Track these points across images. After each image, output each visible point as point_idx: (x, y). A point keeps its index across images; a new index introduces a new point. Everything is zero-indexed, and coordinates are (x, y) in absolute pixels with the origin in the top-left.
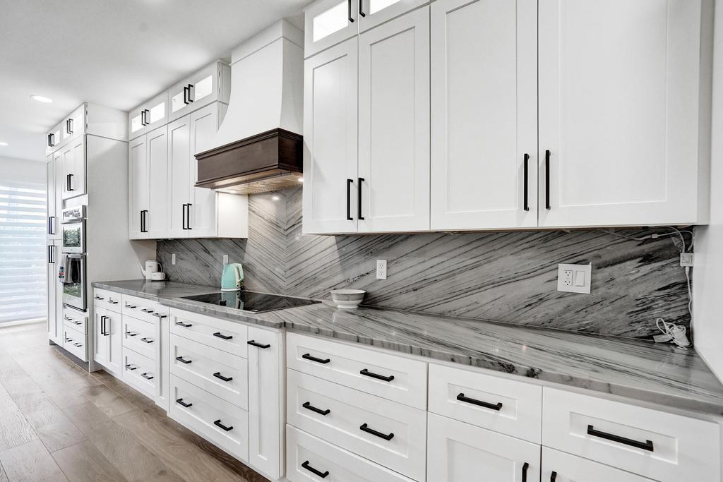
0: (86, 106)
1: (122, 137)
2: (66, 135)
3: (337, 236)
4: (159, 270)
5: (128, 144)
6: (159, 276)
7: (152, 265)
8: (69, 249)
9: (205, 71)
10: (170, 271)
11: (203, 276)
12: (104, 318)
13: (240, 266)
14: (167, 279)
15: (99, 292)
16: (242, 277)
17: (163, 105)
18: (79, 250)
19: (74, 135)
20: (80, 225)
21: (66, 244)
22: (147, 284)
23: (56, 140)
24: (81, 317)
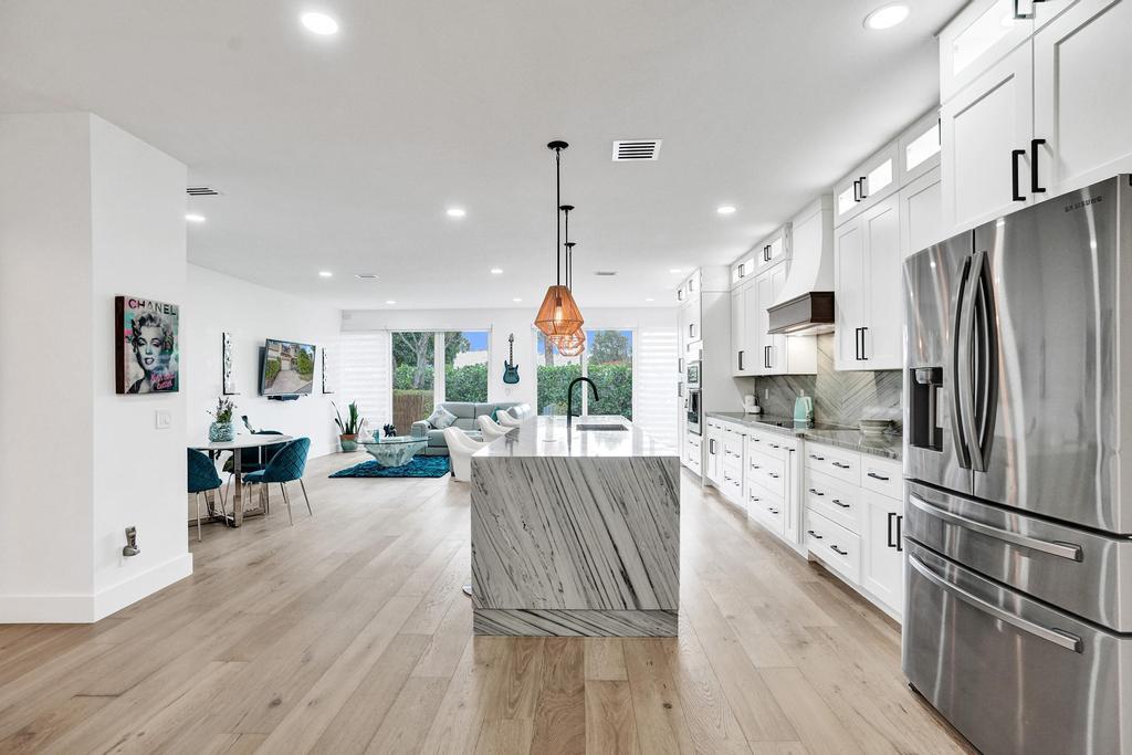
0: (701, 269)
1: (726, 289)
2: (689, 292)
3: (876, 371)
4: (756, 404)
5: (730, 293)
6: (755, 409)
7: (750, 399)
8: (691, 385)
9: (777, 235)
10: (765, 406)
11: (785, 409)
12: (712, 441)
13: (809, 399)
14: (761, 413)
15: (711, 420)
16: (811, 409)
17: (752, 261)
18: (697, 385)
19: (694, 292)
20: (698, 365)
21: (690, 382)
22: (747, 416)
23: (683, 295)
24: (698, 439)
